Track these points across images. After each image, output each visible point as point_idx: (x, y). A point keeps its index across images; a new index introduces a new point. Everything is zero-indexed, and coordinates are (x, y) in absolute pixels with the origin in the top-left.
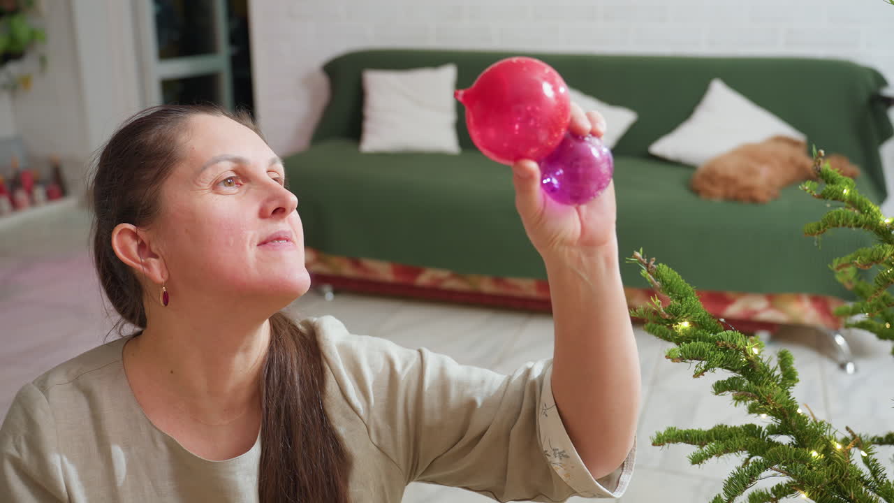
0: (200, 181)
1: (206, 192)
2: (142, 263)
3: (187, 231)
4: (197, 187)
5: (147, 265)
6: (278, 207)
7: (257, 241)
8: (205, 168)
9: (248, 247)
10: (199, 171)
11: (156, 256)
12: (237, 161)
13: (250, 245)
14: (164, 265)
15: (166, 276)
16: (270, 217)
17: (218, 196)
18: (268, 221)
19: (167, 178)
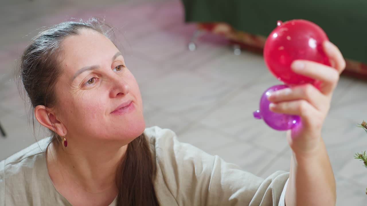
0: (74, 85)
1: (78, 90)
2: (53, 126)
3: (71, 112)
4: (72, 88)
5: (55, 127)
6: (119, 92)
7: (110, 111)
8: (75, 77)
9: (104, 116)
10: (72, 79)
11: (59, 122)
12: (92, 68)
13: (105, 114)
14: (64, 127)
15: (66, 132)
16: (116, 97)
17: (85, 91)
18: (115, 99)
19: (56, 83)
